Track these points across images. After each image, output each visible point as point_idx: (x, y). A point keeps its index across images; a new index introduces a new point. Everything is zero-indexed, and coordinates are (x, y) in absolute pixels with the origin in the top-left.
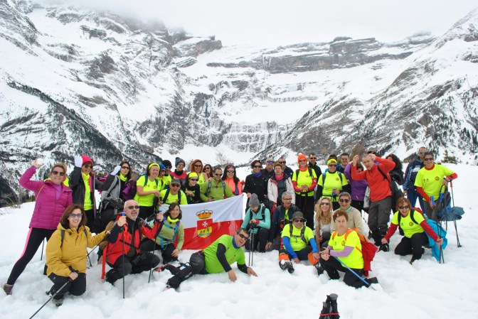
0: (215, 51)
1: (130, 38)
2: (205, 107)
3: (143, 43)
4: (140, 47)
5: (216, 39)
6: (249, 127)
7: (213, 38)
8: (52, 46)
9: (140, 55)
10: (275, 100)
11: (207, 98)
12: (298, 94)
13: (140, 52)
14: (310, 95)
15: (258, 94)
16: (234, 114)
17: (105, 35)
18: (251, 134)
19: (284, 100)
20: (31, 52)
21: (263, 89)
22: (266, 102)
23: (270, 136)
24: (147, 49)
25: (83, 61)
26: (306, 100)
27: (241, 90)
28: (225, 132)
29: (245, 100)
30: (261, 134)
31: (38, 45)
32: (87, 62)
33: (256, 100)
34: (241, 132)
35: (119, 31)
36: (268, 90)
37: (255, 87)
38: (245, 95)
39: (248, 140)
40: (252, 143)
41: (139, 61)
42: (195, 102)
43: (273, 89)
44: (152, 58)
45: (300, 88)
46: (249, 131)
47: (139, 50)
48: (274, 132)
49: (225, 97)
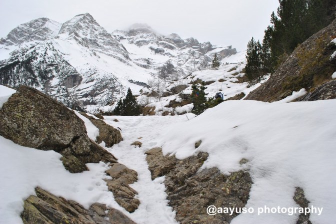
0: (233, 56)
1: (179, 52)
3: (188, 54)
4: (187, 57)
5: (233, 48)
7: (230, 47)
8: (137, 60)
9: (188, 61)
13: (187, 60)
17: (164, 51)
20: (128, 64)
24: (192, 57)
25: (156, 68)
31: (130, 60)
32: (159, 68)
35: (172, 48)
41: (188, 65)
44: (196, 63)
47: (187, 59)
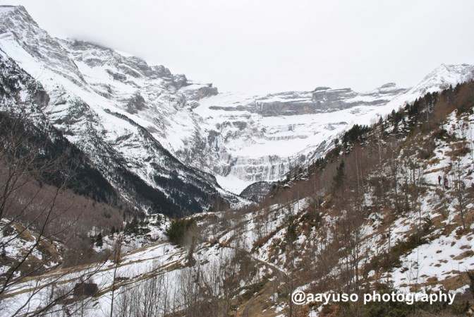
0: (213, 97)
1: (147, 82)
2: (215, 143)
3: (161, 86)
4: (160, 90)
5: (213, 86)
6: (254, 160)
7: (210, 85)
8: (94, 85)
9: (160, 96)
10: (270, 139)
11: (216, 135)
12: (289, 133)
13: (160, 94)
14: (301, 134)
15: (255, 134)
16: (238, 149)
17: (125, 78)
18: (256, 166)
19: (278, 139)
20: (85, 89)
21: (259, 130)
22: (262, 140)
23: (273, 167)
24: (166, 91)
25: (119, 99)
26: (298, 139)
27: (241, 129)
28: (232, 164)
29: (245, 138)
30: (265, 166)
31: (86, 83)
32: (125, 100)
33: (254, 138)
34: (247, 165)
35: (136, 75)
36: (264, 130)
37: (252, 127)
38: (245, 134)
39: (253, 171)
40: (257, 174)
41: (161, 101)
42: (209, 137)
43: (267, 129)
44: (172, 100)
45: (290, 129)
46: (254, 164)
47: (159, 92)
48: (277, 164)
49: (229, 135)
